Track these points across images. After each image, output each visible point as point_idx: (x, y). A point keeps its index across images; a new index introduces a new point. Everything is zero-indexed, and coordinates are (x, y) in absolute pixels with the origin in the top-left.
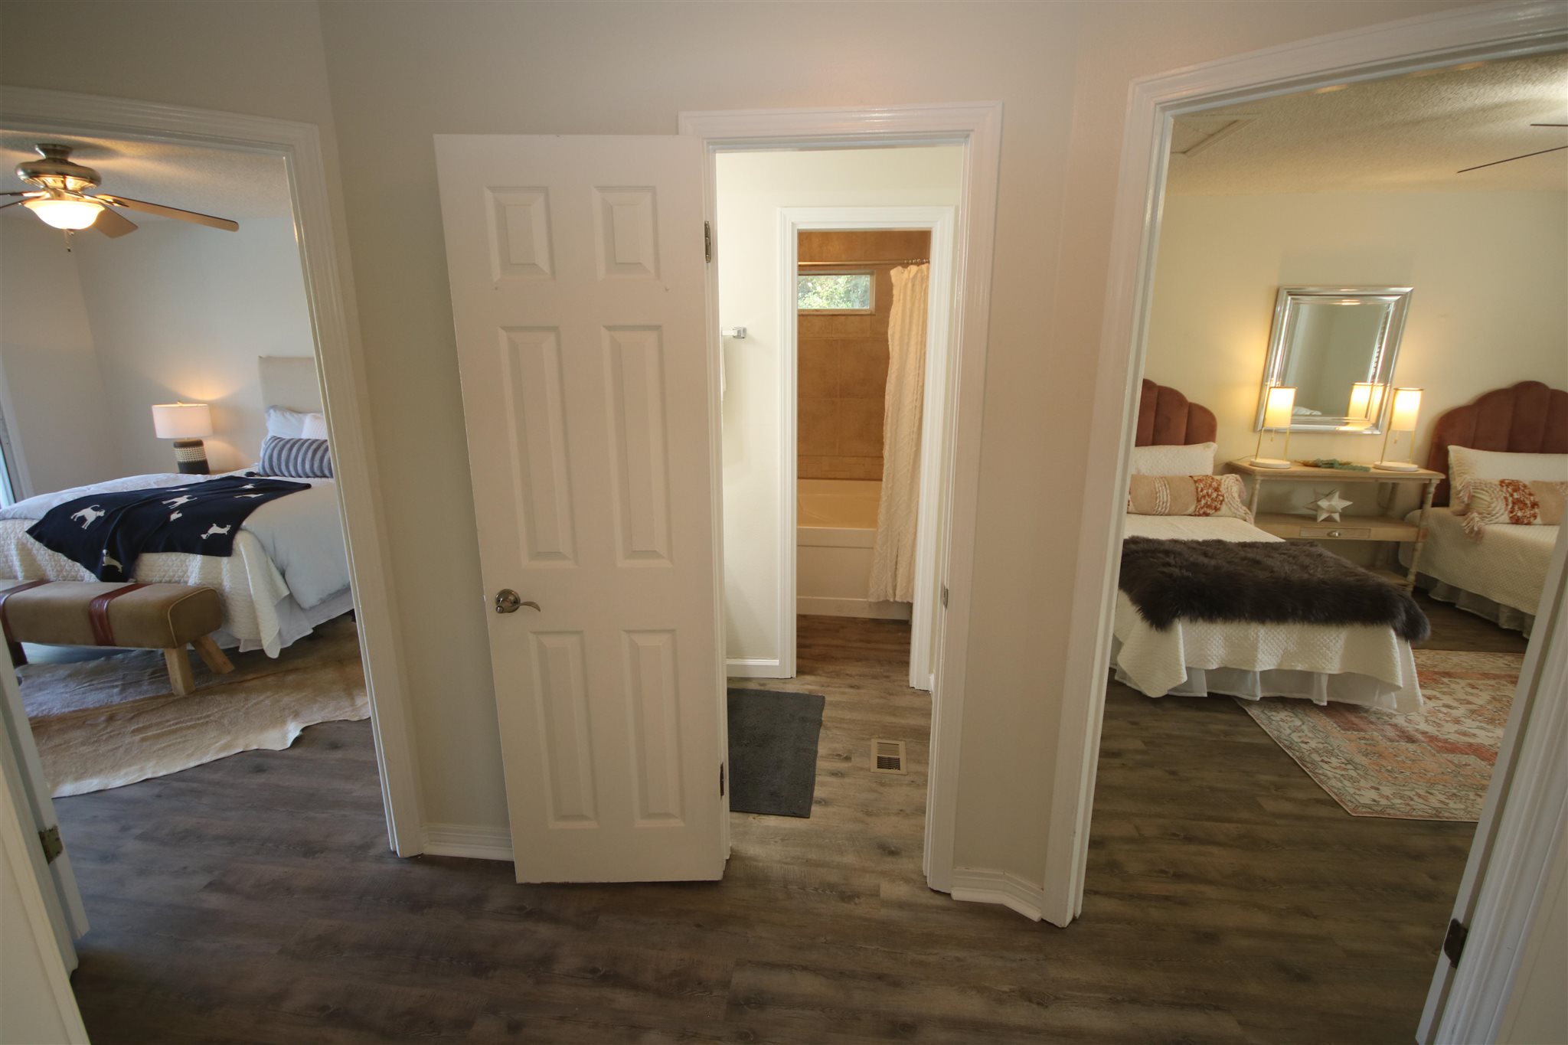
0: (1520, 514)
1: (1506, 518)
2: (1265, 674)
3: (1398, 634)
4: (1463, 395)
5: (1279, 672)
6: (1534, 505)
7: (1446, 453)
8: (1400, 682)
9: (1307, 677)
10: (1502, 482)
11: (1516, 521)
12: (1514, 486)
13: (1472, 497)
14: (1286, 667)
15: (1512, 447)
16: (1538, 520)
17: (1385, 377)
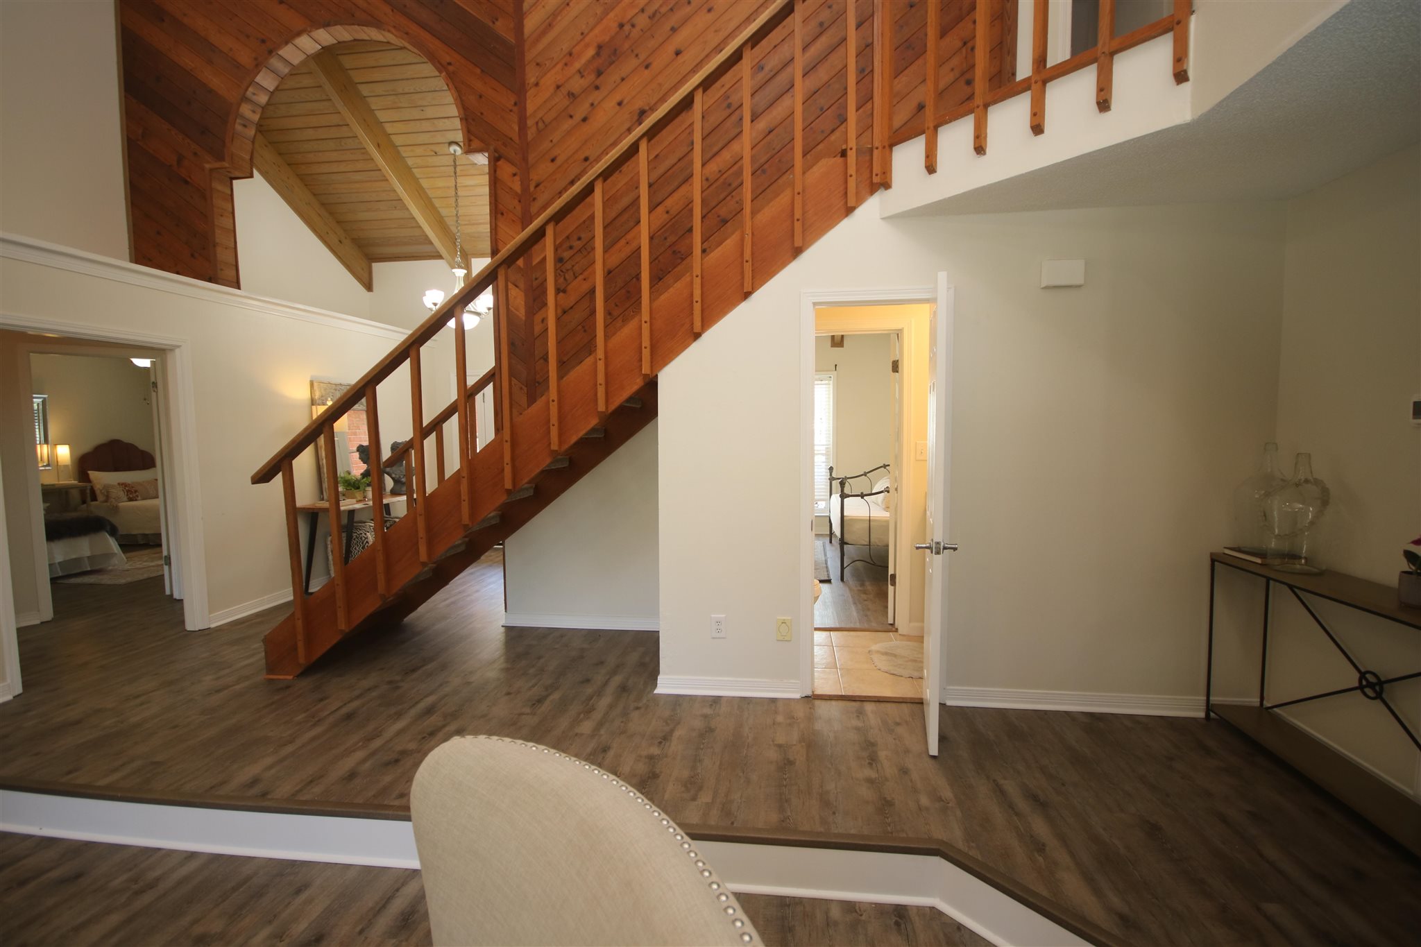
0: (131, 496)
1: (125, 499)
2: (59, 563)
3: (109, 535)
4: (87, 447)
5: (65, 562)
6: (136, 491)
7: (88, 475)
8: (116, 552)
9: (77, 561)
10: (119, 484)
11: (130, 500)
12: (124, 485)
13: (108, 492)
14: (67, 558)
15: (116, 469)
16: (139, 498)
17: (46, 441)
